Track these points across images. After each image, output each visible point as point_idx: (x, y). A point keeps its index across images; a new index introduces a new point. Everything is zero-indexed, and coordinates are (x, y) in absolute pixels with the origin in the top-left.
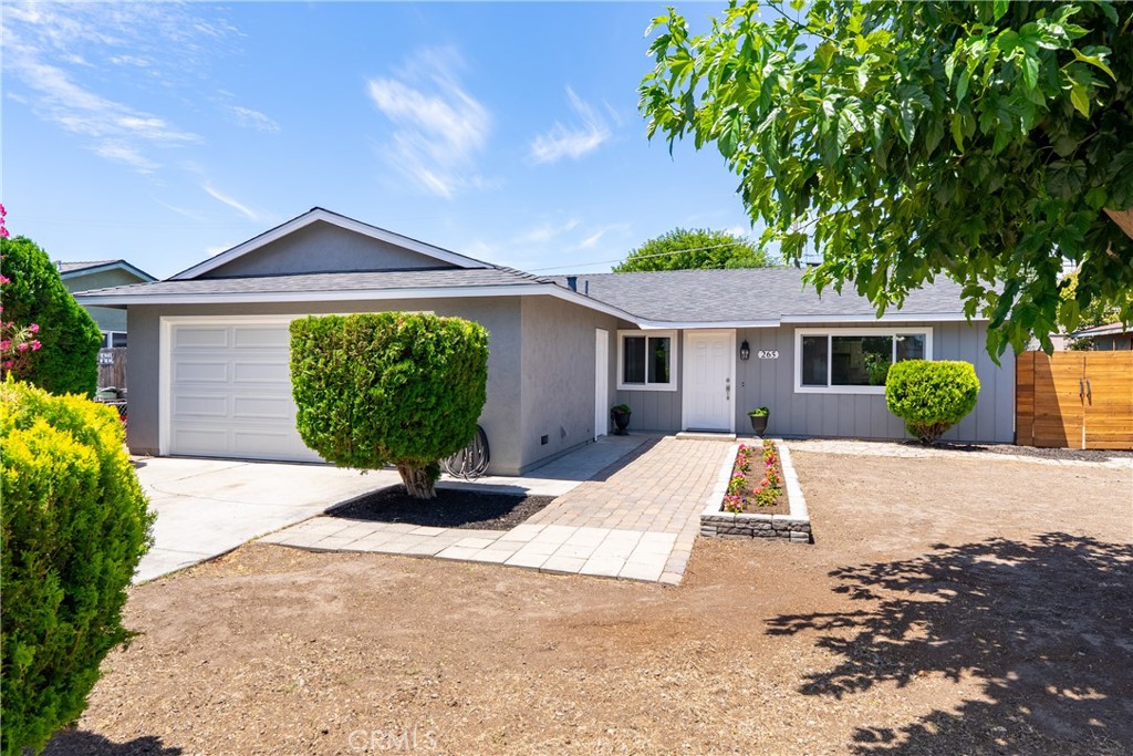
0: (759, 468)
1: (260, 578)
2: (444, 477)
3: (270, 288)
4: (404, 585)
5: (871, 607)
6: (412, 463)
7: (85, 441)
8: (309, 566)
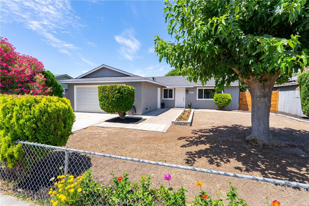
0: (187, 114)
1: (93, 131)
2: (127, 115)
3: (94, 80)
4: (118, 132)
5: (196, 135)
6: (121, 112)
7: (66, 104)
8: (101, 130)
